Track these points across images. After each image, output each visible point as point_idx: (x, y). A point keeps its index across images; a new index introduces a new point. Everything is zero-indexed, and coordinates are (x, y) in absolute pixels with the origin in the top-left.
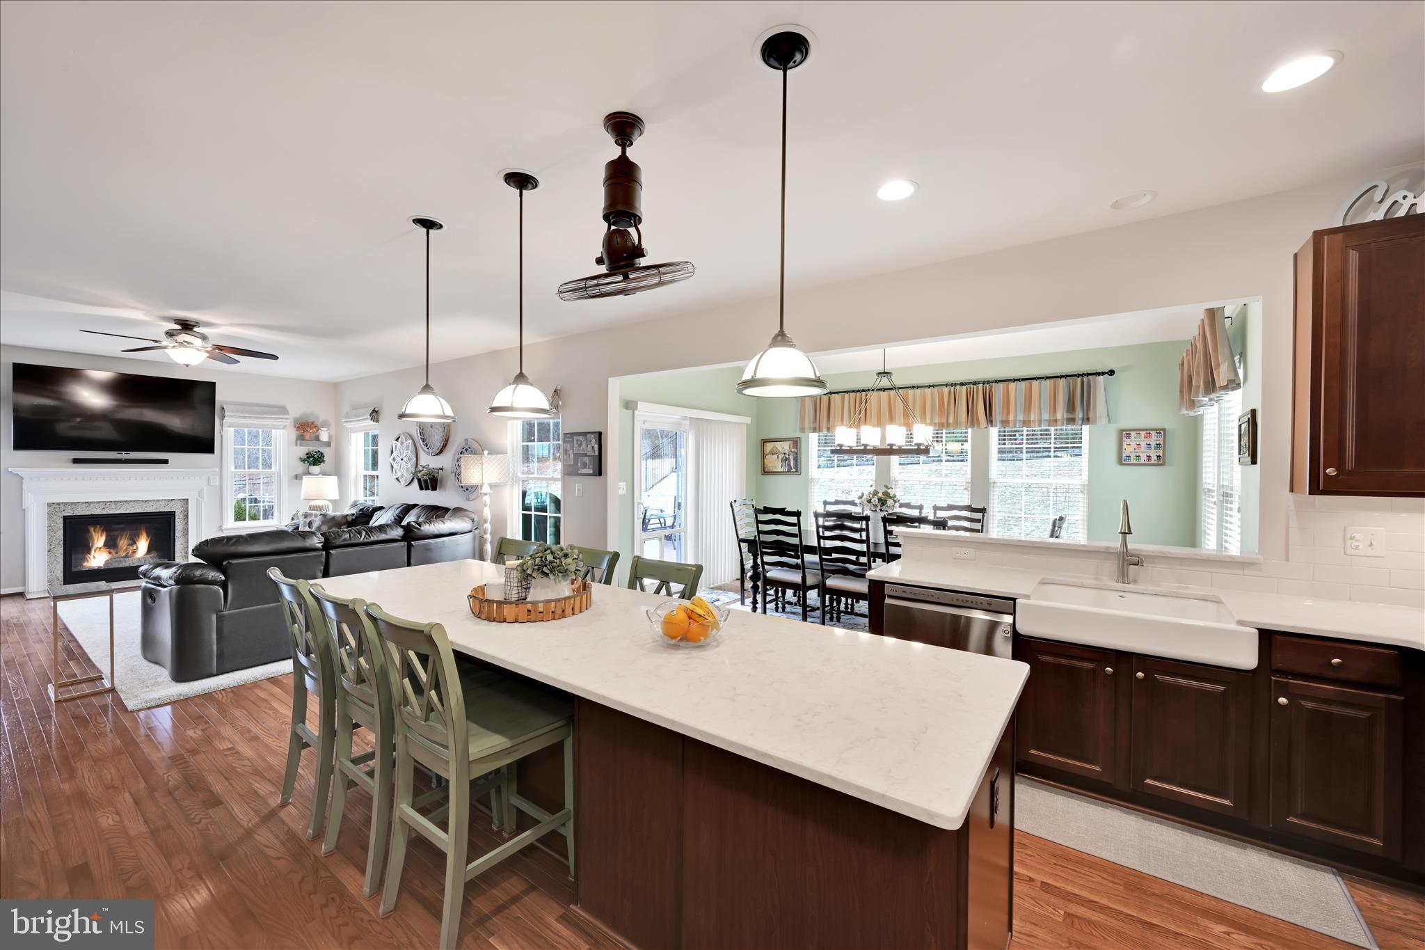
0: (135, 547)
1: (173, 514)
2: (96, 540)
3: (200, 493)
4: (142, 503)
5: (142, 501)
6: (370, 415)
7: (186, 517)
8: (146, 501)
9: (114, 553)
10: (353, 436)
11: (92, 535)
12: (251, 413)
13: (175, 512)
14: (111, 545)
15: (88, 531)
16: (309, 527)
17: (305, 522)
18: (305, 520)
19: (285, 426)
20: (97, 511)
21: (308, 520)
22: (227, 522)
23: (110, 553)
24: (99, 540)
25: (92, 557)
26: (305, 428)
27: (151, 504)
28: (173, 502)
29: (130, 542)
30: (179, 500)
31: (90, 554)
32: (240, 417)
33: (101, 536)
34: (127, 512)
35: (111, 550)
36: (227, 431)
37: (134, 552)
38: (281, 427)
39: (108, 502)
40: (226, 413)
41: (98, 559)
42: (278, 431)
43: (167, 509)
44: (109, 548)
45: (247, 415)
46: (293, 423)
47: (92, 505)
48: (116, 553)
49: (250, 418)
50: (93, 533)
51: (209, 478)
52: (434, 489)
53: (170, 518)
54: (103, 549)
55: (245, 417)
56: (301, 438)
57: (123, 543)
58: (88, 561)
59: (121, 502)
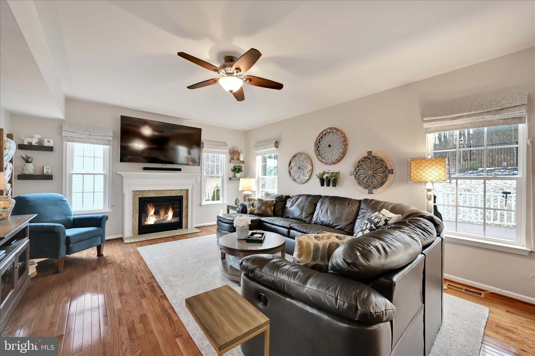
0: (167, 216)
1: (182, 197)
2: (150, 211)
3: (193, 186)
4: (170, 191)
5: (170, 190)
6: (275, 144)
7: (187, 198)
8: (172, 190)
9: (158, 218)
10: (257, 157)
11: (148, 208)
12: (214, 146)
13: (183, 196)
14: (157, 213)
15: (147, 206)
16: (253, 207)
17: (250, 204)
18: (249, 202)
19: (226, 153)
20: (153, 195)
21: (251, 203)
22: (203, 202)
23: (156, 218)
24: (152, 211)
25: (148, 219)
26: (234, 154)
27: (174, 191)
28: (182, 191)
29: (165, 212)
30: (185, 190)
31: (148, 218)
32: (210, 147)
33: (153, 209)
34: (164, 196)
35: (157, 216)
36: (204, 154)
37: (167, 218)
38: (225, 153)
39: (157, 190)
40: (204, 145)
41: (151, 220)
42: (223, 155)
43: (180, 195)
44: (156, 215)
45: (212, 147)
46: (229, 152)
47: (150, 192)
48: (159, 218)
49: (213, 148)
50: (149, 207)
51: (196, 179)
52: (334, 185)
53: (181, 199)
54: (154, 216)
55: (211, 147)
56: (232, 159)
57: (162, 213)
58: (147, 221)
59: (162, 190)
